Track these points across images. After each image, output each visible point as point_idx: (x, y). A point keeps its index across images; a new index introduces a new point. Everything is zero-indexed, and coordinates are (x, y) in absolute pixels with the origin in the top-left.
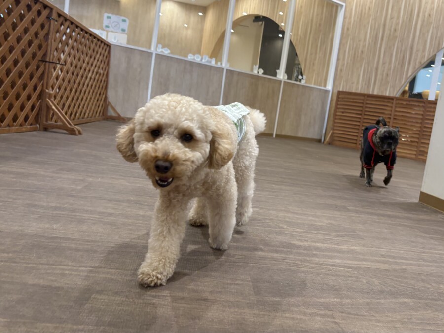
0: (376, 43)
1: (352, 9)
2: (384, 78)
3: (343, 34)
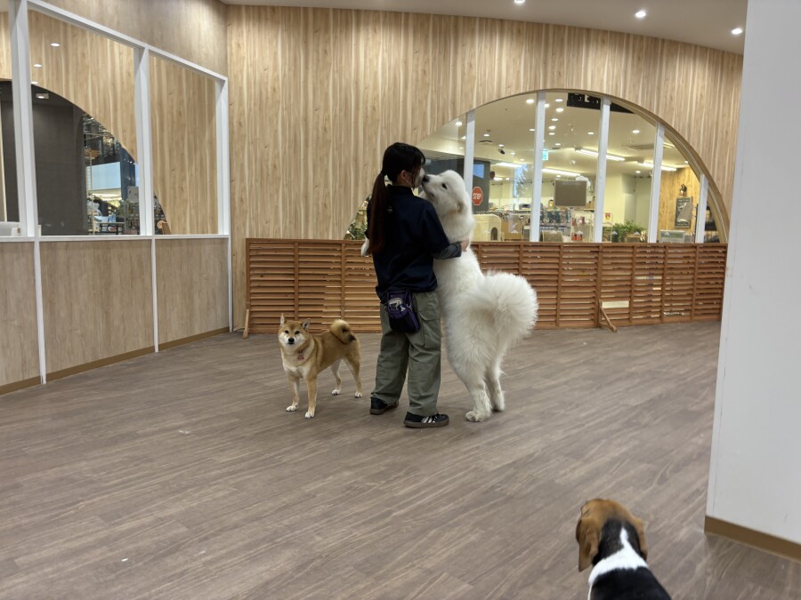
0: (296, 152)
1: (241, 88)
2: (321, 211)
3: (231, 133)
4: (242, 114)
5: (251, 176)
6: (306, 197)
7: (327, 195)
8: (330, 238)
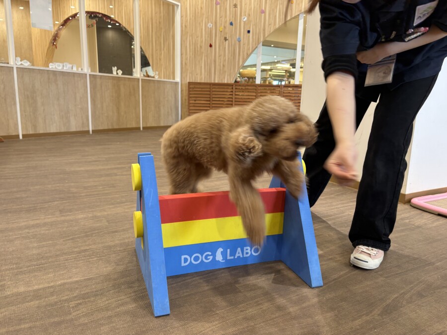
1: (186, 8)
2: (221, 69)
3: (182, 31)
4: (187, 21)
5: (190, 51)
6: (215, 61)
7: (225, 61)
8: (226, 82)
